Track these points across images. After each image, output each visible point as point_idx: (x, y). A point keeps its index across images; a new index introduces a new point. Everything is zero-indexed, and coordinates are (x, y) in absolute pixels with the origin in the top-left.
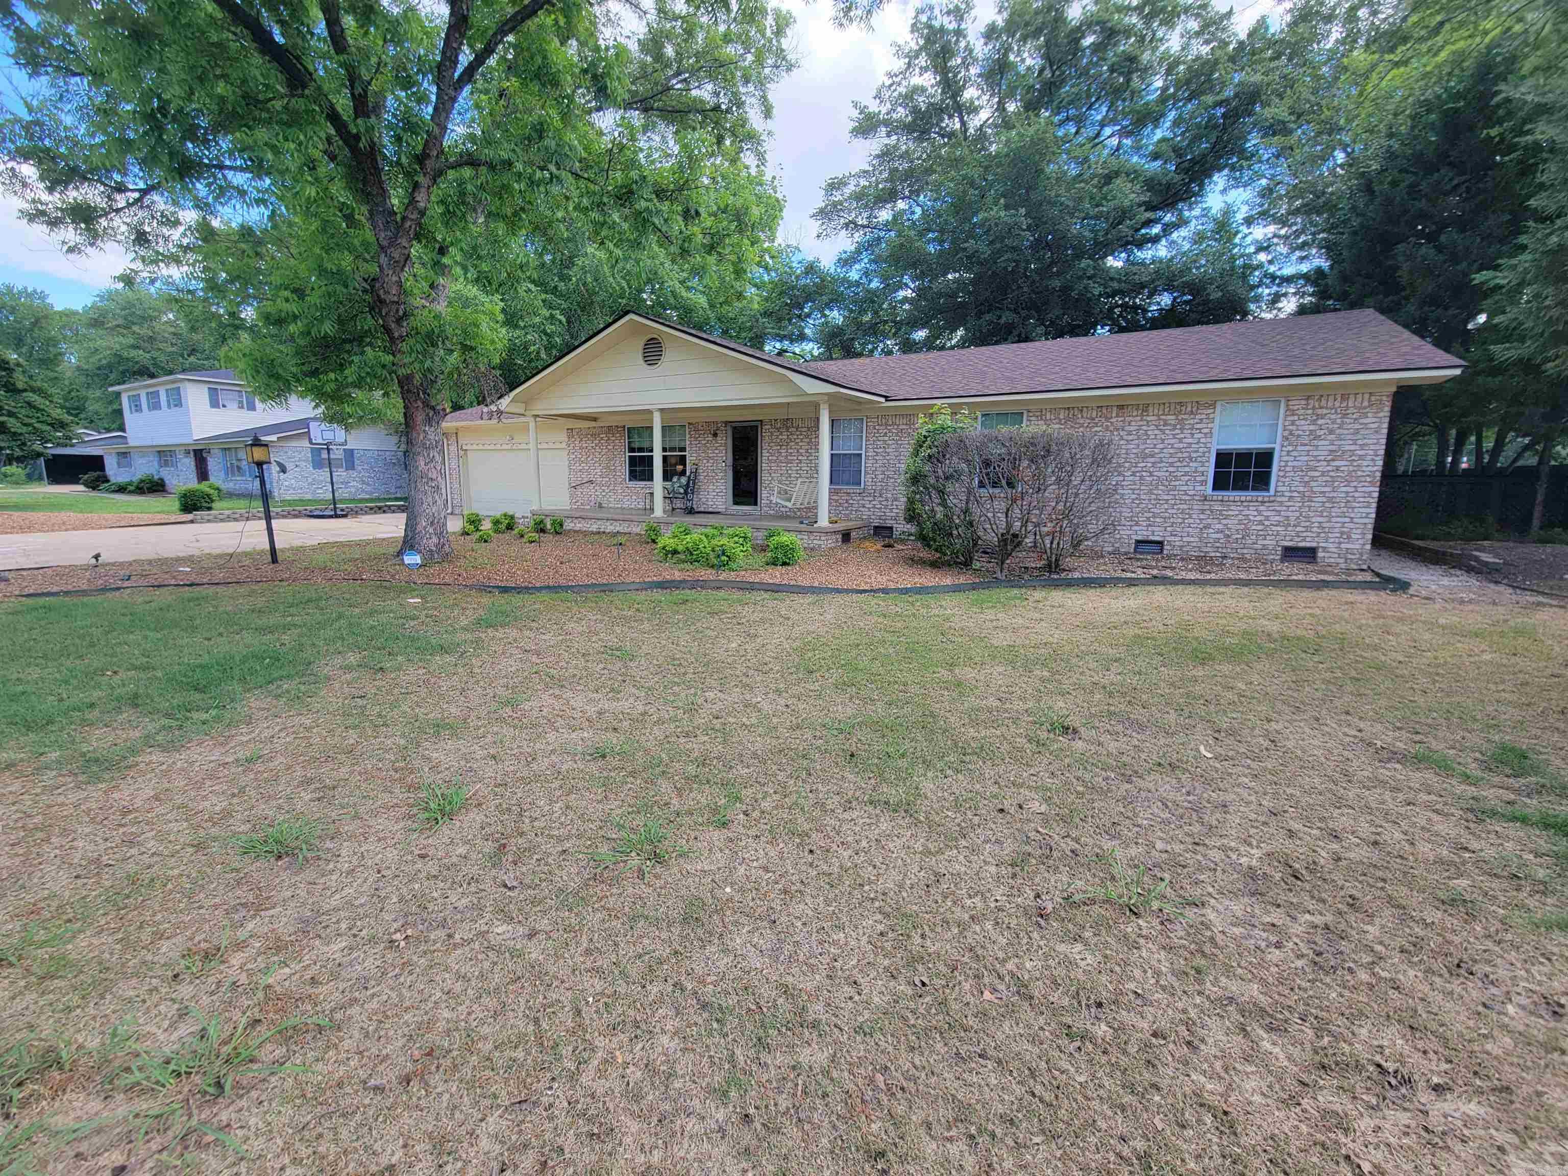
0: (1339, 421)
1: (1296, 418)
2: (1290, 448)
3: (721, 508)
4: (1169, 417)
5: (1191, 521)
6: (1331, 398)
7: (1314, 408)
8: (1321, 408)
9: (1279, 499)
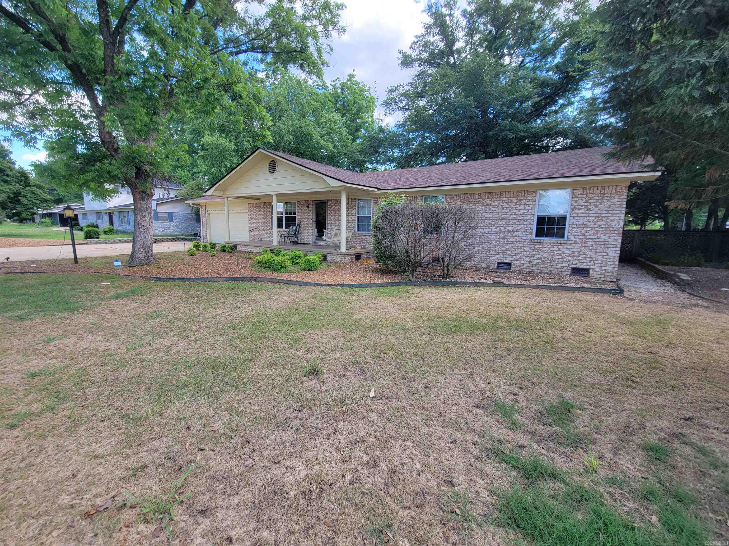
0: (600, 201)
1: (577, 199)
2: (575, 215)
3: (310, 242)
4: (514, 199)
5: (525, 253)
6: (596, 189)
7: (587, 194)
8: (590, 193)
9: (569, 242)
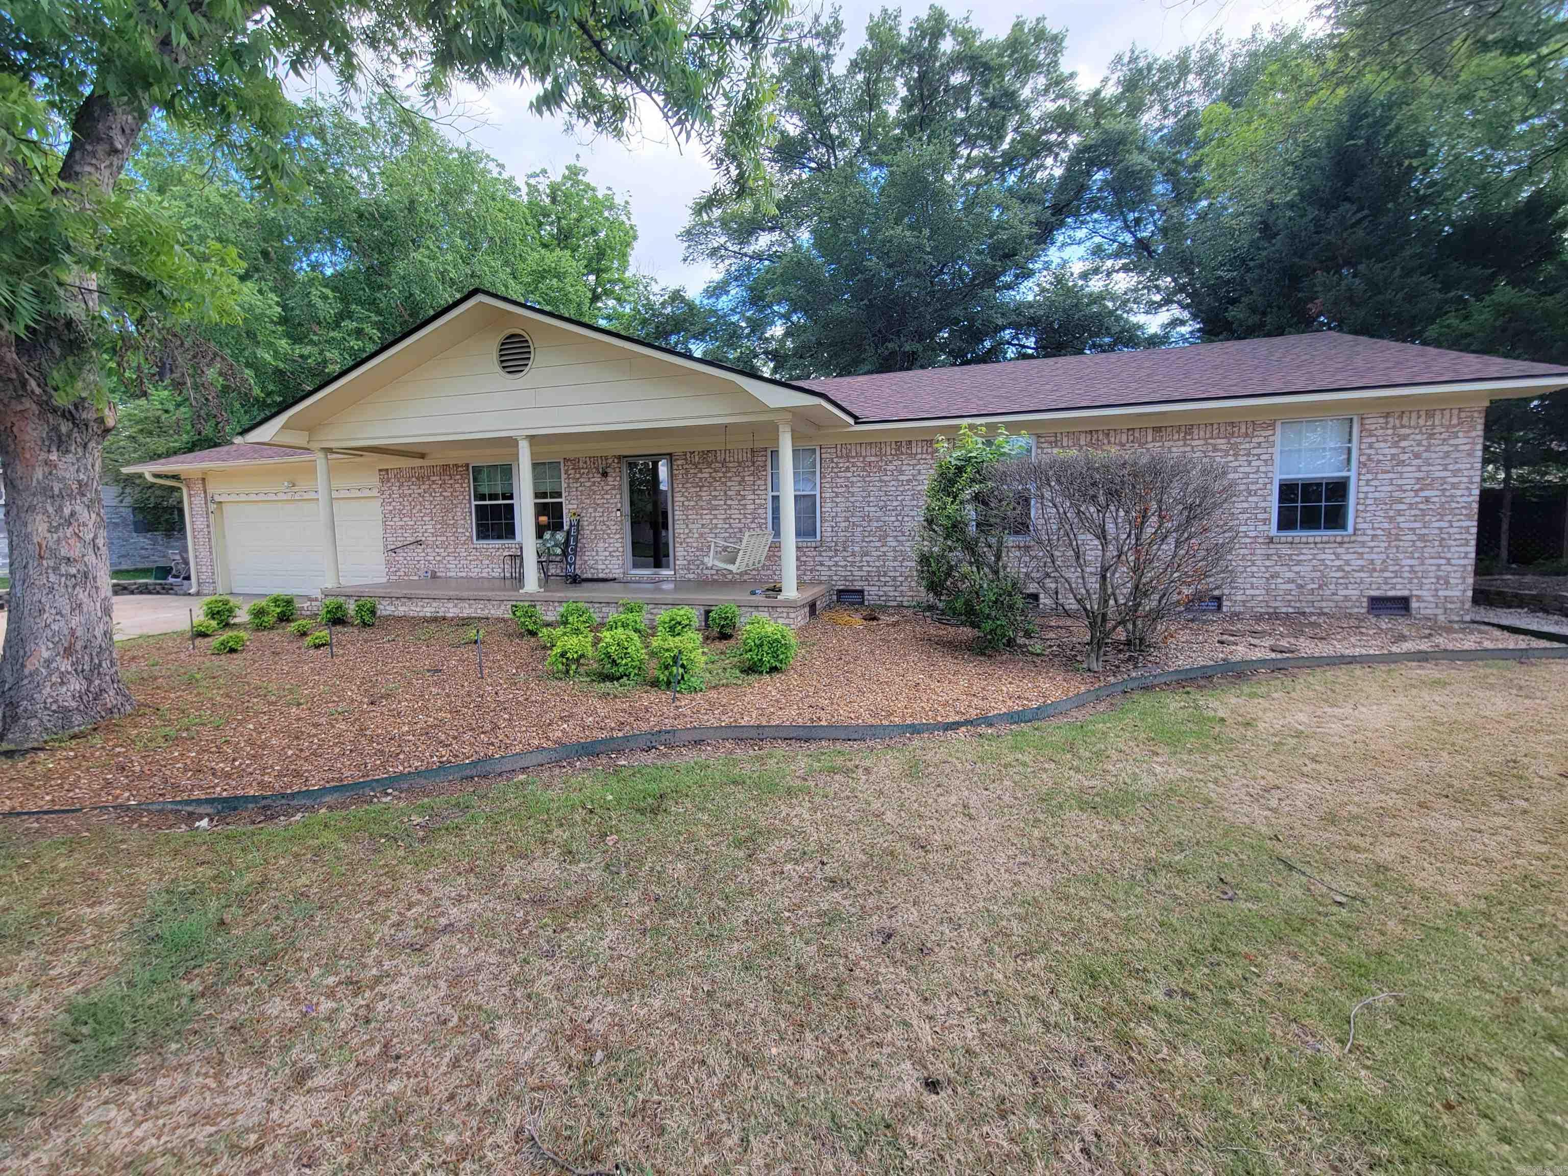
0: (1425, 443)
1: (1374, 439)
2: (1370, 477)
3: (617, 573)
4: (1219, 441)
5: (1255, 569)
6: (1414, 415)
7: (1394, 428)
8: (1403, 426)
9: (1359, 539)
